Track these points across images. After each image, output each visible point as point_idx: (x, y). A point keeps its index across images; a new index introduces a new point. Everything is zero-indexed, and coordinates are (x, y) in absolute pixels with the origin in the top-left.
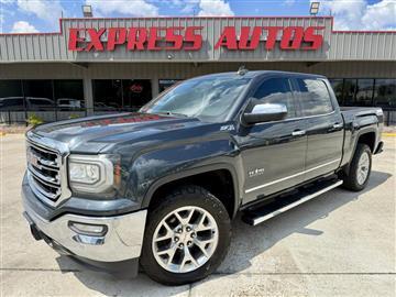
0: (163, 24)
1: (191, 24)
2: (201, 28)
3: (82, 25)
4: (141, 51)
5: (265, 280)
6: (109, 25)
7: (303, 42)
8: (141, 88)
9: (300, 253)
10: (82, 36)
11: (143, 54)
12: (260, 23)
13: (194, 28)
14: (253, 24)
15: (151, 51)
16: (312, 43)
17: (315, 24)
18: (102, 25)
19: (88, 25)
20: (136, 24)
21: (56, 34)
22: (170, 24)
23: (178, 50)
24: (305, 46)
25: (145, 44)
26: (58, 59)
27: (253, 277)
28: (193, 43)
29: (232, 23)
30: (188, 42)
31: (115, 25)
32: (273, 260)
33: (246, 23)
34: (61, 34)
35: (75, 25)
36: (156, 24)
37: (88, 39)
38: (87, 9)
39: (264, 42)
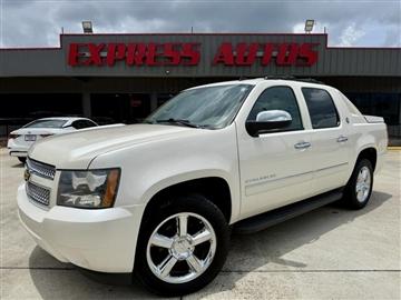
2: (200, 44)
4: (140, 66)
10: (81, 51)
11: (142, 69)
12: (255, 39)
13: (193, 45)
14: (248, 40)
15: (150, 66)
16: (306, 59)
18: (101, 40)
21: (56, 49)
23: (176, 65)
24: (301, 62)
25: (144, 59)
28: (190, 58)
29: (227, 40)
30: (186, 58)
33: (241, 39)
34: (61, 49)
37: (88, 54)
38: (88, 26)
39: (261, 57)
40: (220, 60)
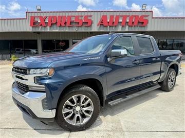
0: (73, 14)
1: (86, 14)
2: (91, 16)
3: (36, 15)
5: (105, 134)
6: (48, 15)
7: (139, 22)
8: (64, 44)
9: (125, 121)
10: (36, 20)
11: (65, 28)
12: (118, 14)
13: (88, 16)
14: (115, 14)
16: (143, 23)
17: (144, 14)
18: (45, 15)
19: (39, 15)
20: (61, 14)
21: (24, 19)
22: (77, 14)
24: (140, 24)
25: (65, 23)
26: (25, 30)
27: (100, 133)
28: (87, 23)
29: (105, 14)
30: (85, 23)
31: (51, 15)
32: (111, 124)
33: (112, 14)
34: (26, 19)
35: (33, 15)
36: (70, 14)
37: (39, 21)
38: (39, 7)
39: (121, 22)
40: (101, 24)
